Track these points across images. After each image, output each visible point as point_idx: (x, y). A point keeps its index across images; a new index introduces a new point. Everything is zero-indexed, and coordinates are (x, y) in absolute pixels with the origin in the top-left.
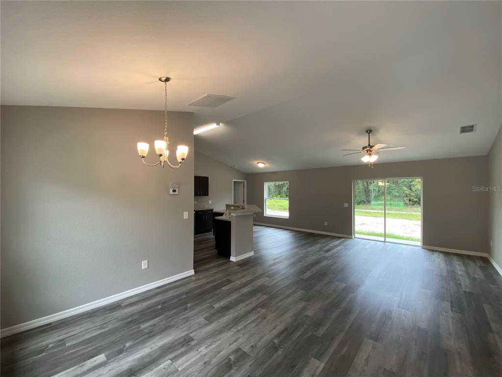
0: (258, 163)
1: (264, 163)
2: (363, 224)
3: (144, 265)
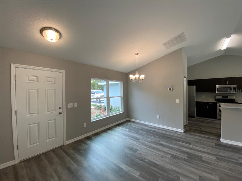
3: (158, 117)
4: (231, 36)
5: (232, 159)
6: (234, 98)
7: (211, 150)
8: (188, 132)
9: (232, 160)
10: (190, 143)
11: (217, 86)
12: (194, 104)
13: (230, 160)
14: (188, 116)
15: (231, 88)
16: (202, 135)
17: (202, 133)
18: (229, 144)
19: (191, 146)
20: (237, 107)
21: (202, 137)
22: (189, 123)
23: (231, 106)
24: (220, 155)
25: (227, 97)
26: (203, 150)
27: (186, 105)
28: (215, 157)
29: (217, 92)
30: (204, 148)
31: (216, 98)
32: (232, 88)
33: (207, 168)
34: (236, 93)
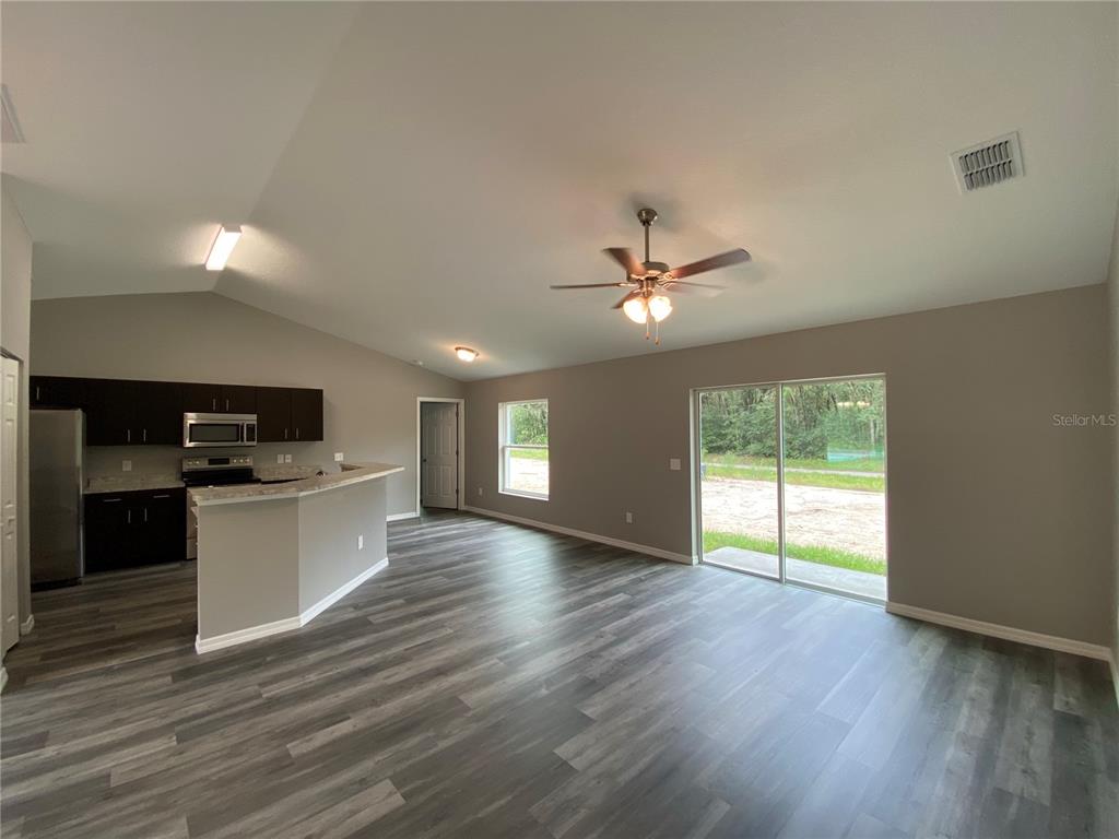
0: (457, 349)
1: (472, 351)
2: (818, 510)
4: (242, 227)
5: (238, 703)
6: (249, 462)
7: (151, 713)
8: (30, 681)
9: (241, 707)
10: (40, 741)
11: (191, 418)
12: (74, 509)
13: (228, 712)
14: (32, 585)
15: (238, 425)
16: (115, 658)
17: (111, 654)
18: (228, 650)
19: (49, 752)
20: (249, 495)
21: (109, 672)
22: (39, 624)
23: (232, 497)
24: (190, 713)
25: (227, 461)
26: (114, 738)
27: (15, 523)
28: (171, 738)
29: (188, 444)
30: (119, 722)
31: (184, 470)
32: (243, 427)
33: (138, 813)
34: (255, 443)
